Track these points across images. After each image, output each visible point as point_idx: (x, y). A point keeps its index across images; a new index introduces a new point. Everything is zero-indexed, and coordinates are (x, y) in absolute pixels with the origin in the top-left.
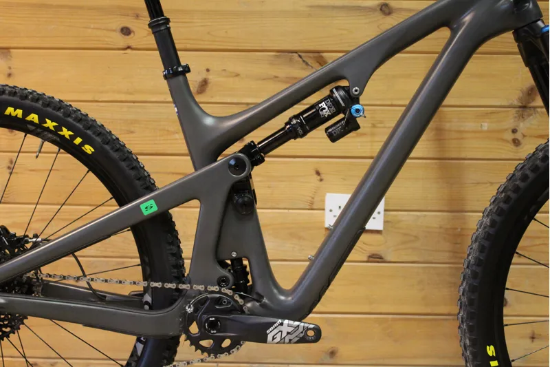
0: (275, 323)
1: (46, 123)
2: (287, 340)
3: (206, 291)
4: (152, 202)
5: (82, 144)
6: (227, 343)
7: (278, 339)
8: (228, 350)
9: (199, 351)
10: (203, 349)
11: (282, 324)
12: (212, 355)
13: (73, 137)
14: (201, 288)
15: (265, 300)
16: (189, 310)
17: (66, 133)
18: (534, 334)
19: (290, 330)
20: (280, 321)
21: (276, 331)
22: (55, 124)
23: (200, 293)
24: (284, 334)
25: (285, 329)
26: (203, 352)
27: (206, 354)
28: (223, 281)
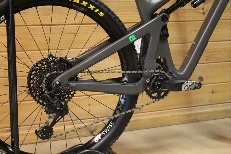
0: (185, 82)
1: (83, 3)
2: (189, 89)
3: (154, 73)
4: (133, 36)
5: (99, 12)
6: (162, 94)
7: (186, 89)
8: (163, 97)
9: (152, 98)
10: (153, 98)
11: (187, 82)
12: (157, 100)
13: (94, 9)
14: (152, 71)
15: (174, 75)
16: (148, 81)
17: (92, 7)
18: (213, 91)
19: (190, 84)
20: (186, 81)
21: (185, 86)
22: (87, 3)
23: (152, 73)
24: (188, 86)
25: (189, 84)
26: (153, 99)
27: (154, 100)
28: (158, 68)
